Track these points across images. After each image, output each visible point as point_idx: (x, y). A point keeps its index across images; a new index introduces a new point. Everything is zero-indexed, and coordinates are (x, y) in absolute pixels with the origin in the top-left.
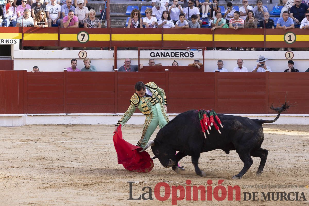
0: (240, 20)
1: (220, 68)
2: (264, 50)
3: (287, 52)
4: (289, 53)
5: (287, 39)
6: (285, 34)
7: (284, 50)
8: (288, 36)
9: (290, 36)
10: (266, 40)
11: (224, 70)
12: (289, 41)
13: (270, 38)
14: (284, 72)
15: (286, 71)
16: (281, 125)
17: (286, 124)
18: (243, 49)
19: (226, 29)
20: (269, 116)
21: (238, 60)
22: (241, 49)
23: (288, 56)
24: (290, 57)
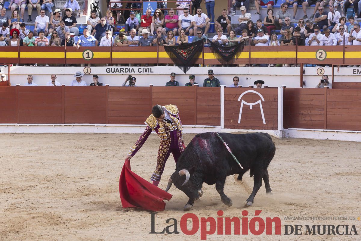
0: (44, 39)
1: (30, 82)
2: (65, 66)
3: (85, 68)
4: (86, 68)
5: (85, 56)
6: (84, 52)
7: (83, 66)
8: (87, 53)
9: (88, 53)
10: (67, 57)
11: (33, 84)
12: (87, 57)
13: (71, 55)
14: (90, 85)
15: (91, 84)
16: (75, 134)
17: (80, 133)
18: (48, 66)
19: (31, 47)
20: (65, 126)
21: (52, 75)
22: (46, 66)
23: (86, 71)
24: (87, 72)
